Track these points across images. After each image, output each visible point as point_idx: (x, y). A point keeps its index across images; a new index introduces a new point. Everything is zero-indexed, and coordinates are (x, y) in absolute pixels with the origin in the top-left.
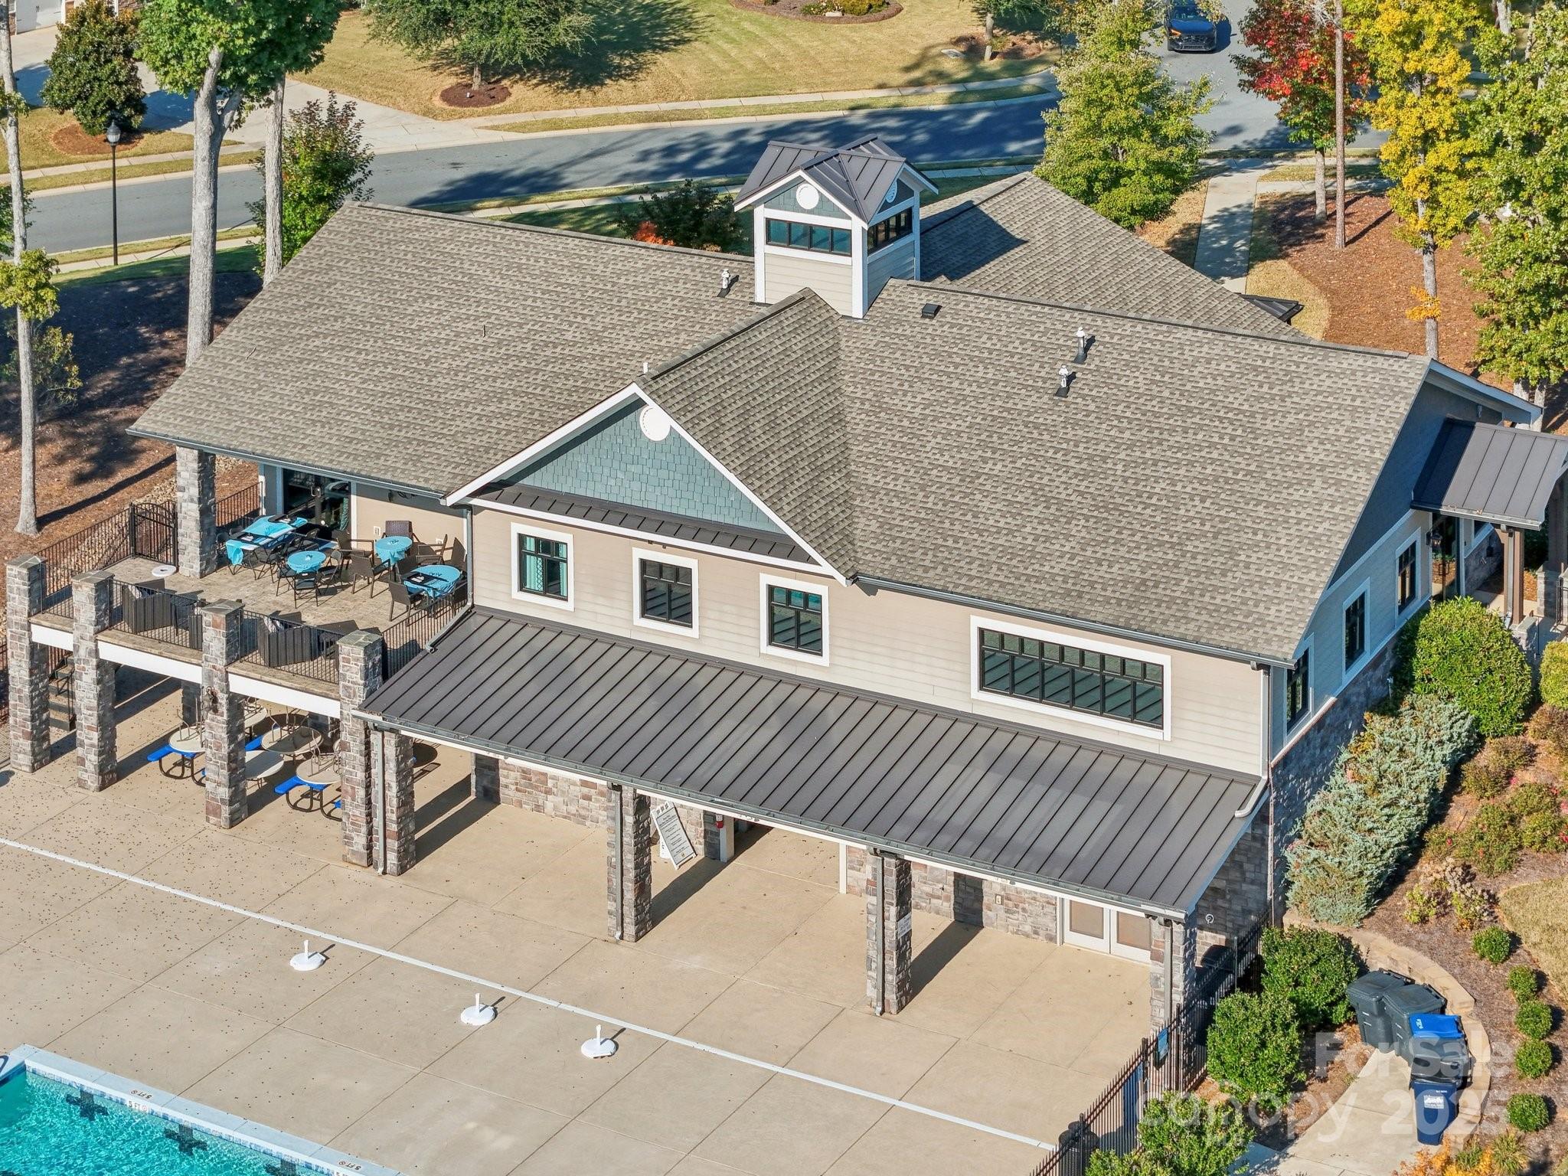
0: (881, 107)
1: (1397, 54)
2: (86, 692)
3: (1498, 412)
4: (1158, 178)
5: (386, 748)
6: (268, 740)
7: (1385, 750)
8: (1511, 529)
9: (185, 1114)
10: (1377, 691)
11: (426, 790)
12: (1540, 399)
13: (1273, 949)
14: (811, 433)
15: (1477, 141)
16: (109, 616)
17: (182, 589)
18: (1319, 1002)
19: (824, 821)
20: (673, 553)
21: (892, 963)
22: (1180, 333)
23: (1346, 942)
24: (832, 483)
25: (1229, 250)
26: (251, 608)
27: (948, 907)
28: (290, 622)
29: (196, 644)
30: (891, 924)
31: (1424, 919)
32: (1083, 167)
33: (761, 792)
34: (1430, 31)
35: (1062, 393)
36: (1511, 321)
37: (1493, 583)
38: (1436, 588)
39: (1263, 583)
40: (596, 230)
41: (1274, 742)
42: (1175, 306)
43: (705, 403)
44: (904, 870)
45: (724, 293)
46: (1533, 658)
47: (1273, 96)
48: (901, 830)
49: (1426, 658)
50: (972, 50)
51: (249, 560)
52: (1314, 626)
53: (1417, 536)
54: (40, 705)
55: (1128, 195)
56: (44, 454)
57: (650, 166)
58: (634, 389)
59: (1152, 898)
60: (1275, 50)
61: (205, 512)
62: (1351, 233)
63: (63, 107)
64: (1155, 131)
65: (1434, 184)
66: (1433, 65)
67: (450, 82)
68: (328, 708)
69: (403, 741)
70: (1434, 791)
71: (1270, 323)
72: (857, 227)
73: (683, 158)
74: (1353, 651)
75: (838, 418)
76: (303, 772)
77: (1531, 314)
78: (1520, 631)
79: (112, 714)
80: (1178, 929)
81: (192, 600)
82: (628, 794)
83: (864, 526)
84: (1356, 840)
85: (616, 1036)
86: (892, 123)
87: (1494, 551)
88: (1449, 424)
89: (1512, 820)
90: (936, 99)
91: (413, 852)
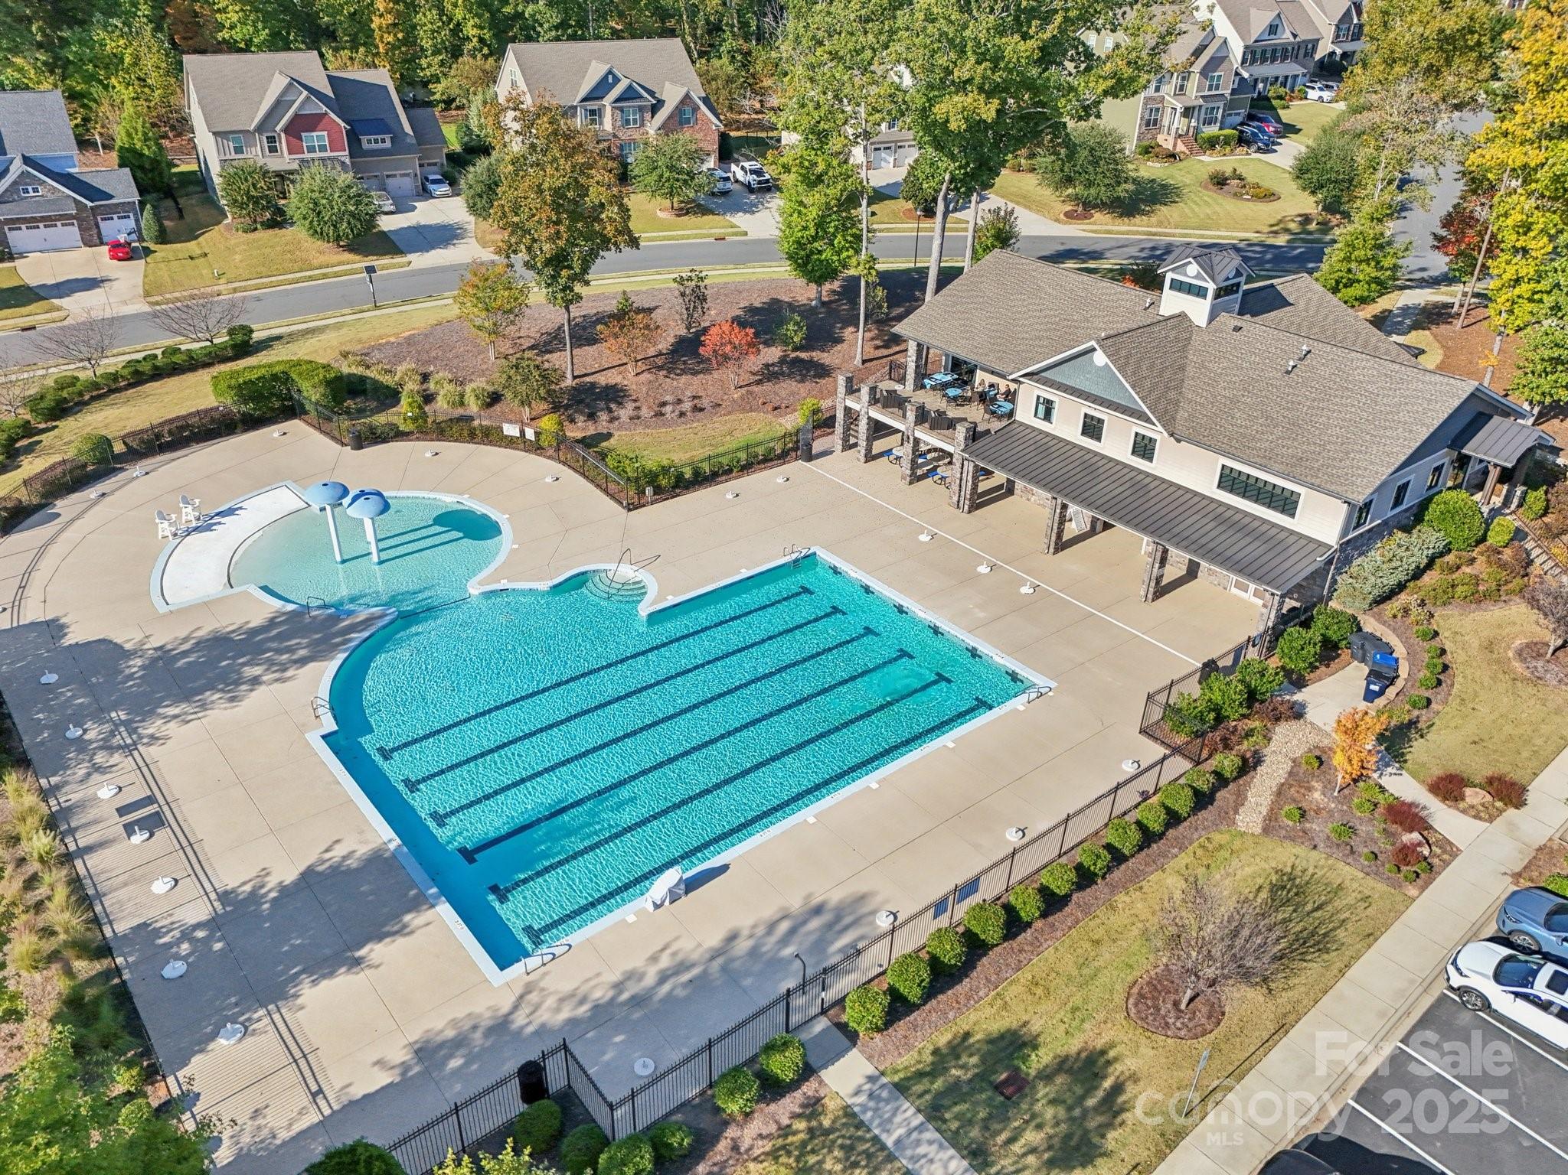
0: (1255, 241)
1: (1514, 237)
2: (863, 426)
3: (1507, 412)
4: (1373, 286)
5: (969, 467)
6: (929, 456)
7: (1399, 546)
8: (1496, 465)
9: (868, 580)
10: (1404, 522)
11: (982, 487)
12: (1536, 411)
13: (1319, 613)
14: (1168, 373)
15: (1544, 285)
16: (874, 401)
17: (904, 395)
18: (1334, 638)
19: (1136, 527)
20: (1098, 412)
21: (1153, 584)
22: (1354, 354)
23: (1355, 618)
24: (1172, 395)
25: (1401, 323)
26: (928, 406)
27: (1185, 568)
28: (941, 414)
29: (904, 416)
30: (1155, 570)
31: (1395, 616)
32: (1336, 276)
33: (1112, 511)
34: (1537, 228)
35: (1288, 372)
36: (1533, 373)
37: (1480, 487)
38: (1450, 484)
39: (1358, 468)
40: (1113, 279)
41: (1345, 533)
42: (1360, 342)
43: (1123, 353)
44: (1165, 551)
45: (1146, 309)
46: (1488, 523)
47: (1446, 254)
48: (1168, 536)
49: (1433, 511)
50: (1306, 219)
51: (933, 388)
52: (1378, 490)
53: (1446, 460)
54: (847, 429)
55: (1356, 291)
56: (868, 335)
57: (1143, 255)
58: (1093, 343)
59: (1268, 584)
60: (1455, 233)
61: (917, 367)
62: (1466, 323)
63: (907, 199)
64: (1378, 263)
65: (1514, 303)
66: (1532, 245)
67: (1069, 208)
68: (950, 449)
69: (976, 466)
70: (1418, 567)
71: (1405, 356)
72: (1211, 287)
73: (1159, 252)
74: (1398, 502)
75: (1183, 368)
76: (939, 470)
77: (1545, 371)
78: (1485, 509)
79: (870, 440)
80: (1277, 598)
81: (906, 400)
82: (1059, 501)
83: (1182, 414)
84: (1372, 579)
85: (1035, 587)
86: (1257, 249)
87: (1486, 473)
88: (1481, 414)
89: (1453, 586)
90: (1281, 240)
91: (975, 507)
